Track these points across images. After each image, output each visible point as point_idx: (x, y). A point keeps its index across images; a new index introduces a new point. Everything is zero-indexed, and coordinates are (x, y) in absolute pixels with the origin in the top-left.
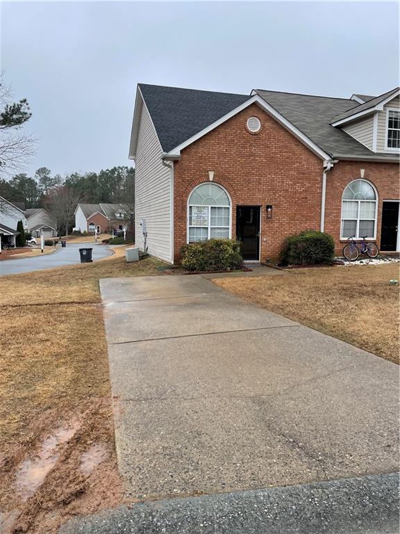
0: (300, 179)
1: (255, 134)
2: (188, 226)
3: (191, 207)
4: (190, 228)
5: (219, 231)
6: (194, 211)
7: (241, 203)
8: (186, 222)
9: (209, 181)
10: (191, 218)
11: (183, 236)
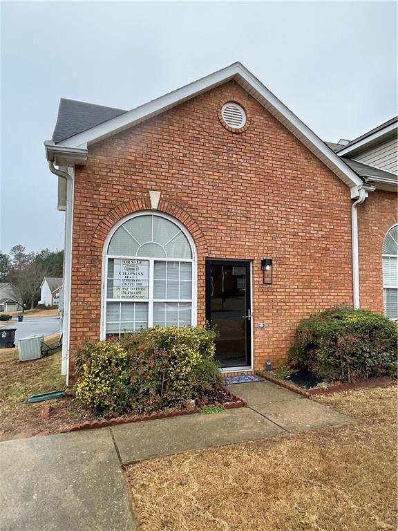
1: (237, 133)
2: (105, 299)
3: (111, 260)
4: (108, 303)
5: (171, 309)
6: (118, 267)
7: (214, 254)
8: (98, 291)
9: (150, 210)
10: (110, 282)
11: (92, 321)
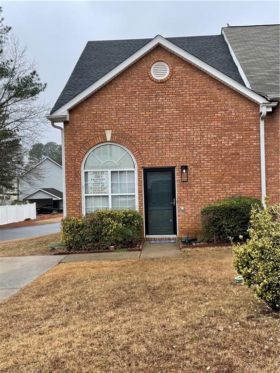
0: (226, 131)
1: (162, 82)
2: (84, 195)
3: (86, 173)
4: (86, 197)
5: (123, 199)
6: (90, 177)
7: (148, 165)
8: (80, 190)
9: (107, 142)
10: (86, 185)
11: (77, 207)
